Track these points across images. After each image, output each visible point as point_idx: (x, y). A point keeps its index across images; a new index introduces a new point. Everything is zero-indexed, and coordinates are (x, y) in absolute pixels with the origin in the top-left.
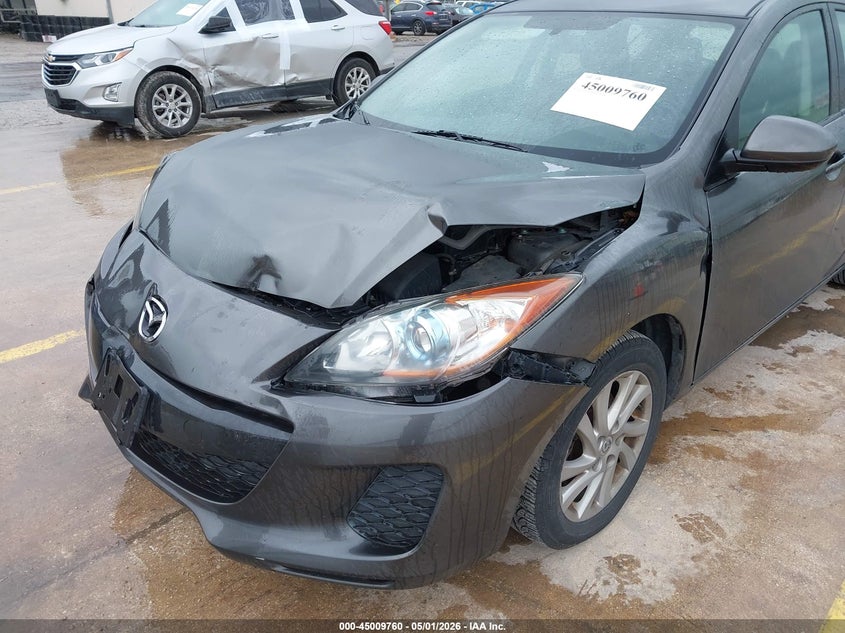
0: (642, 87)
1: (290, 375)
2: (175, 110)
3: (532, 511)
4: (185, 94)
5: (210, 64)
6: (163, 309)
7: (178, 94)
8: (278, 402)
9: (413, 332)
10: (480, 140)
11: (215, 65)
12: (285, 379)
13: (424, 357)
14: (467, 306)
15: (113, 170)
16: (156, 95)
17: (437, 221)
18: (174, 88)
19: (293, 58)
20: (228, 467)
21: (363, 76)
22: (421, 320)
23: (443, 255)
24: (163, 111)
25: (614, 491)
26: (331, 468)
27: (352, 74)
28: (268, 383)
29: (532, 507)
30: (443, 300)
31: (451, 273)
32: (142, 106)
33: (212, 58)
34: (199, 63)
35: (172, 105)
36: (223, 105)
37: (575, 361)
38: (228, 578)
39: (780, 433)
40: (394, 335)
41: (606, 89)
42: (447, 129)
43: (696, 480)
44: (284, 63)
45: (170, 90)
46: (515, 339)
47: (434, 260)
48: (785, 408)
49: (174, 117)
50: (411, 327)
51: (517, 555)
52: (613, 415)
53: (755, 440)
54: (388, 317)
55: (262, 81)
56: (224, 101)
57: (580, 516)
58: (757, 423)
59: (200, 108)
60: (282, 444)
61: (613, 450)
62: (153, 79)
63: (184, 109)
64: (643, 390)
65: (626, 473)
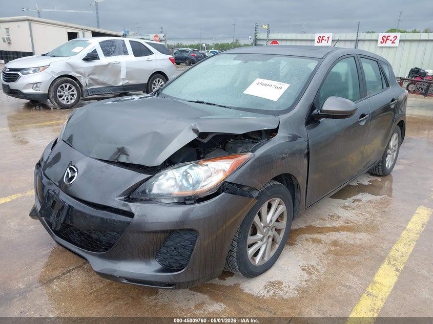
0: (281, 84)
1: (132, 195)
2: (68, 96)
3: (235, 256)
4: (73, 88)
5: (86, 74)
6: (76, 170)
7: (70, 88)
8: (127, 205)
9: (186, 176)
10: (214, 105)
11: (89, 75)
12: (130, 197)
13: (189, 186)
14: (207, 165)
15: (36, 123)
16: (59, 88)
17: (195, 131)
18: (68, 85)
19: (127, 73)
20: (104, 236)
21: (161, 83)
22: (189, 171)
23: (199, 148)
24: (62, 96)
25: (272, 254)
26: (150, 232)
27: (156, 81)
28: (123, 198)
29: (235, 255)
30: (197, 163)
31: (201, 156)
32: (52, 93)
33: (88, 72)
34: (81, 74)
35: (67, 93)
36: (92, 94)
37: (252, 189)
38: (99, 294)
39: (345, 233)
40: (177, 178)
41: (266, 85)
42: (200, 100)
43: (309, 252)
44: (123, 75)
45: (66, 86)
46: (226, 178)
47: (194, 150)
48: (348, 223)
49: (67, 99)
50: (185, 173)
51: (229, 281)
52: (270, 217)
53: (334, 236)
54: (174, 170)
55: (111, 83)
56: (93, 92)
57: (257, 263)
58: (336, 229)
59: (80, 94)
60: (129, 223)
61: (270, 233)
62: (58, 81)
63: (72, 95)
64: (282, 208)
65: (277, 246)
